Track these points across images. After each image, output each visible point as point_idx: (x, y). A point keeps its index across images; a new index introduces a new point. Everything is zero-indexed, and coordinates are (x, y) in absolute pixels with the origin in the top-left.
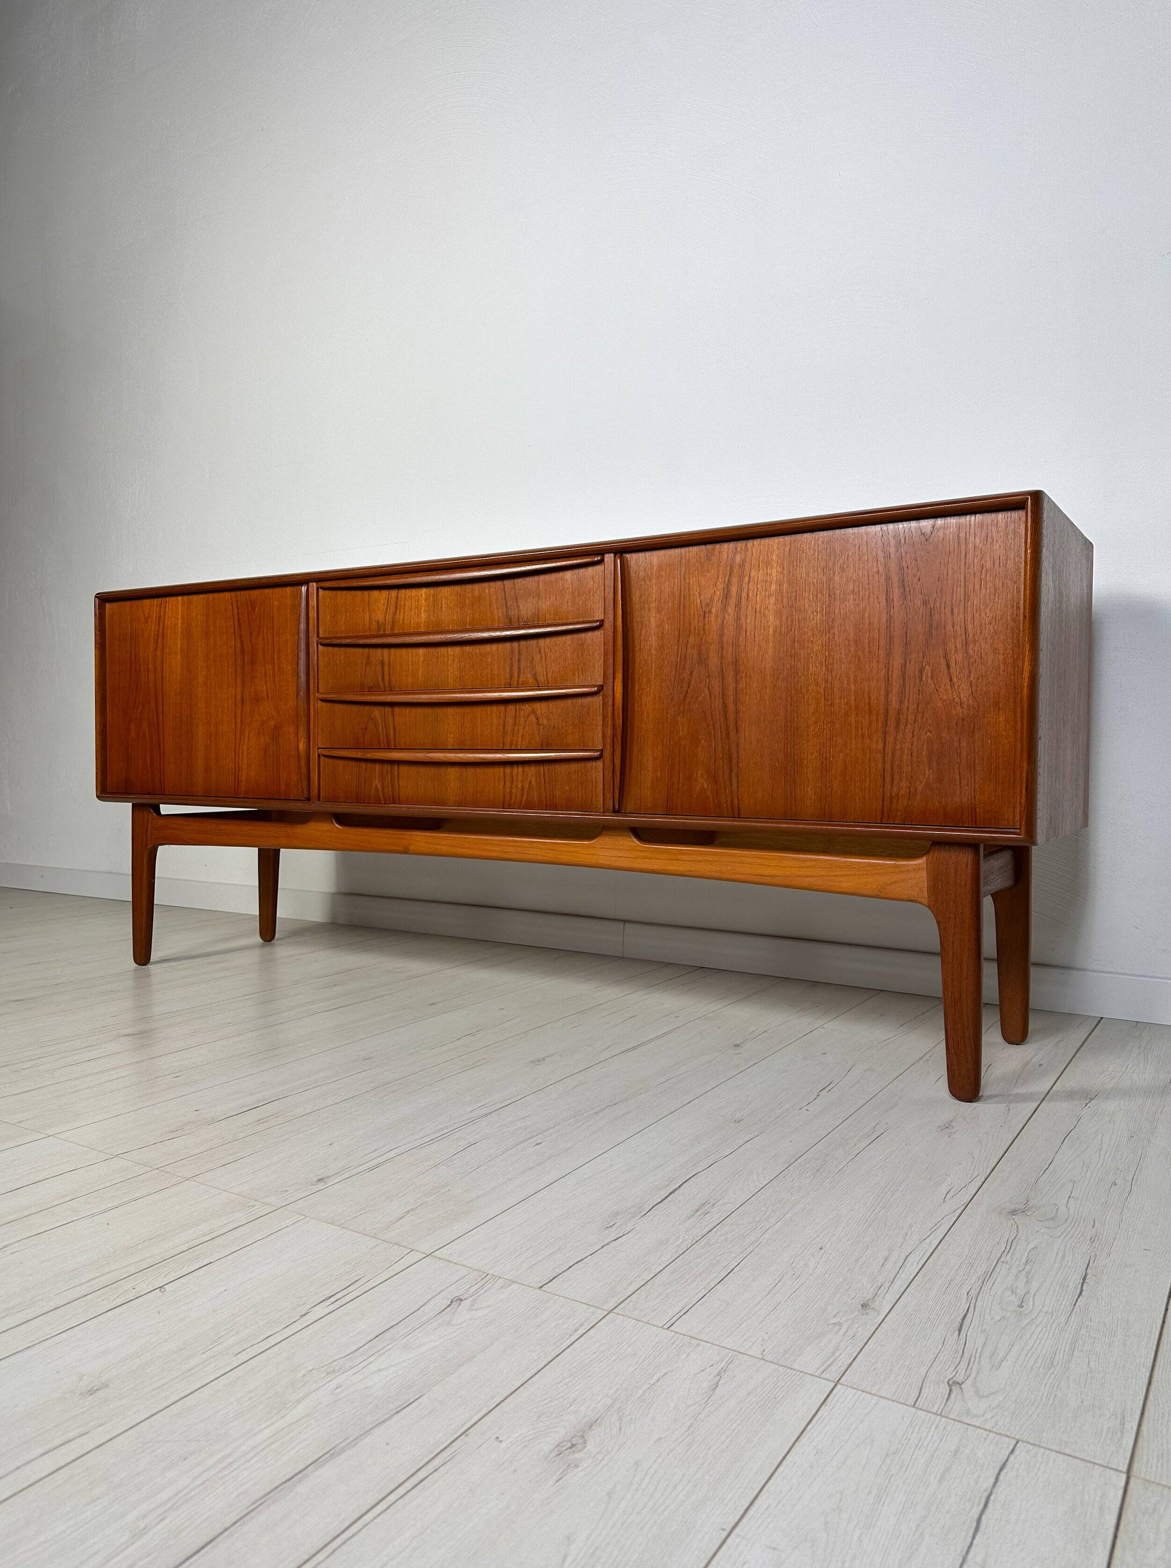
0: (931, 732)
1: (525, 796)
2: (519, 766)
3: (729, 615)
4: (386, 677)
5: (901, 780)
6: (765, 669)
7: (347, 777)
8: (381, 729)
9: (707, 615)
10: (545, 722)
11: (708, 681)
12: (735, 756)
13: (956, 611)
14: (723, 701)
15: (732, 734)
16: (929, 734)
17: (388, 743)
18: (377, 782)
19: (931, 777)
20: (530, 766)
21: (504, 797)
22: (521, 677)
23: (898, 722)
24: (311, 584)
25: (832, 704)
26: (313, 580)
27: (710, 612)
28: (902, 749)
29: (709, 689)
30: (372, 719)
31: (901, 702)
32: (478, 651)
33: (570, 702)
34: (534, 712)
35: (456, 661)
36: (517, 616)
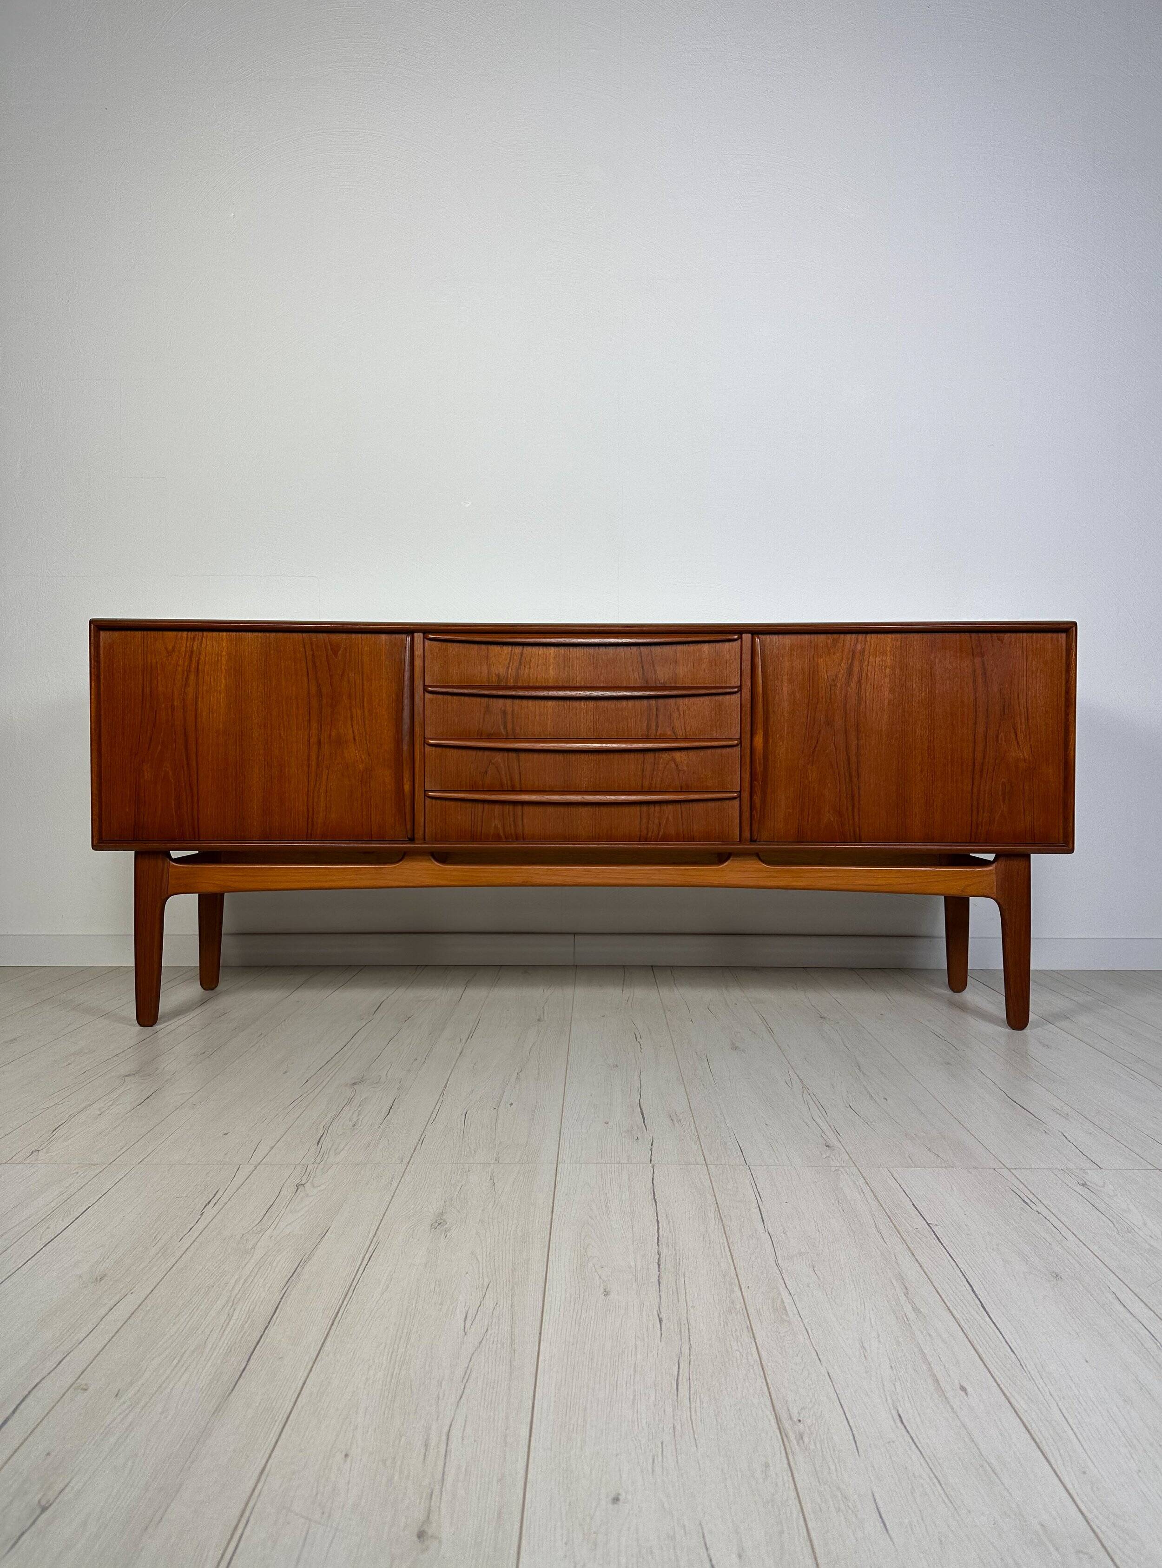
0: (1004, 778)
1: (662, 830)
2: (656, 805)
3: (852, 689)
4: (509, 726)
5: (983, 812)
6: (881, 730)
7: (459, 818)
8: (503, 773)
9: (833, 688)
10: (685, 768)
11: (834, 738)
12: (857, 795)
13: (1020, 696)
14: (847, 753)
15: (855, 779)
16: (1003, 780)
17: (513, 786)
18: (496, 822)
19: (1005, 809)
20: (667, 806)
21: (641, 831)
22: (659, 729)
23: (982, 771)
24: (416, 634)
25: (934, 758)
26: (418, 631)
27: (835, 685)
28: (985, 791)
29: (834, 744)
30: (493, 764)
31: (984, 758)
32: (613, 706)
33: (709, 751)
34: (673, 760)
35: (590, 714)
36: (654, 679)
